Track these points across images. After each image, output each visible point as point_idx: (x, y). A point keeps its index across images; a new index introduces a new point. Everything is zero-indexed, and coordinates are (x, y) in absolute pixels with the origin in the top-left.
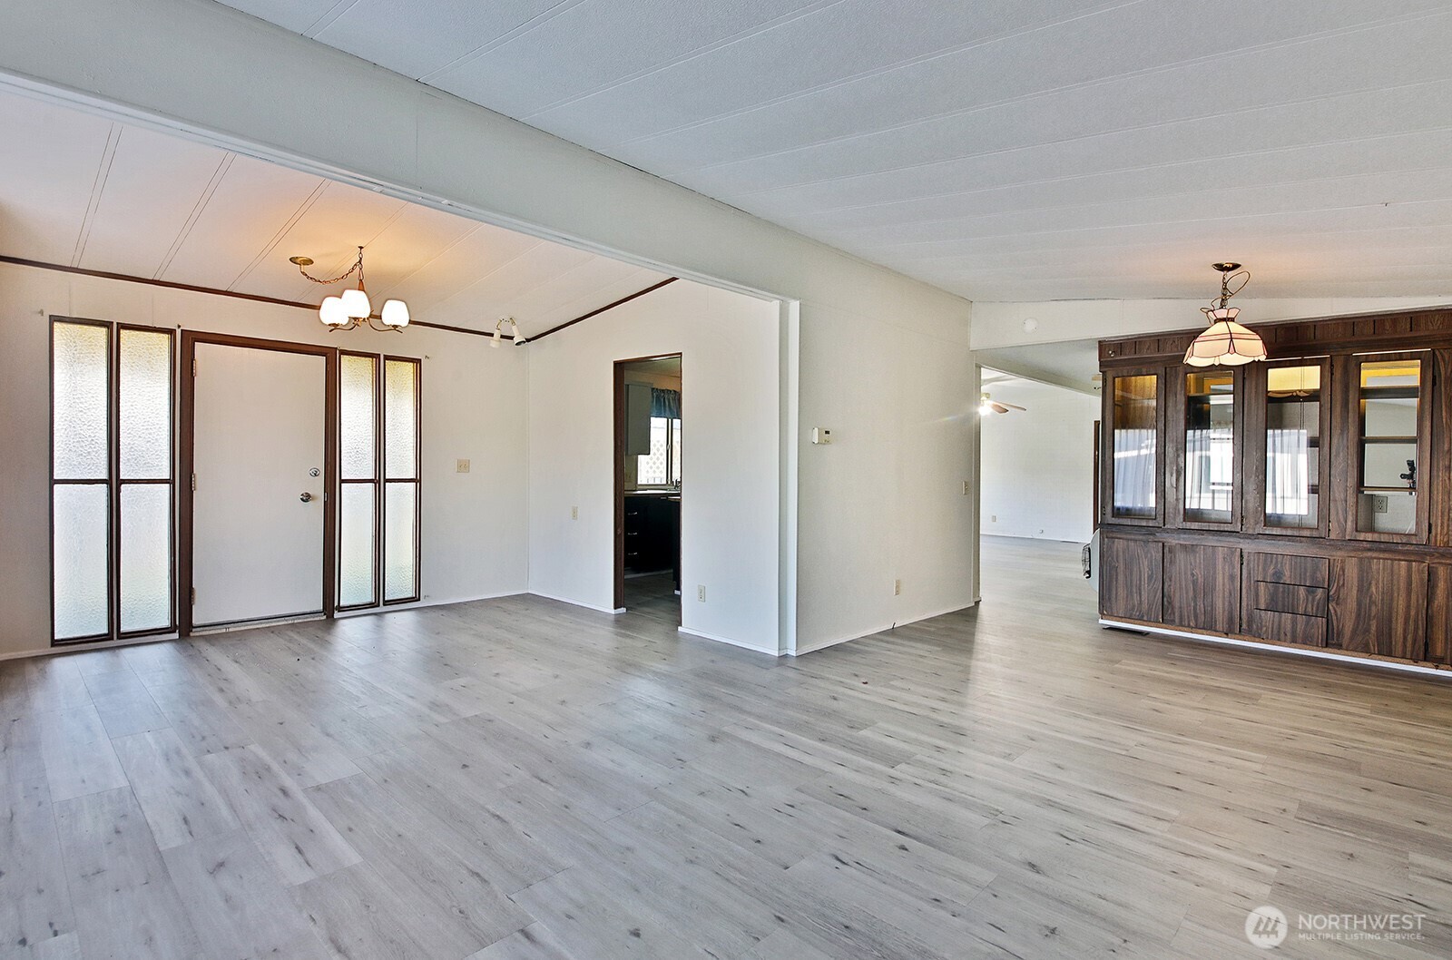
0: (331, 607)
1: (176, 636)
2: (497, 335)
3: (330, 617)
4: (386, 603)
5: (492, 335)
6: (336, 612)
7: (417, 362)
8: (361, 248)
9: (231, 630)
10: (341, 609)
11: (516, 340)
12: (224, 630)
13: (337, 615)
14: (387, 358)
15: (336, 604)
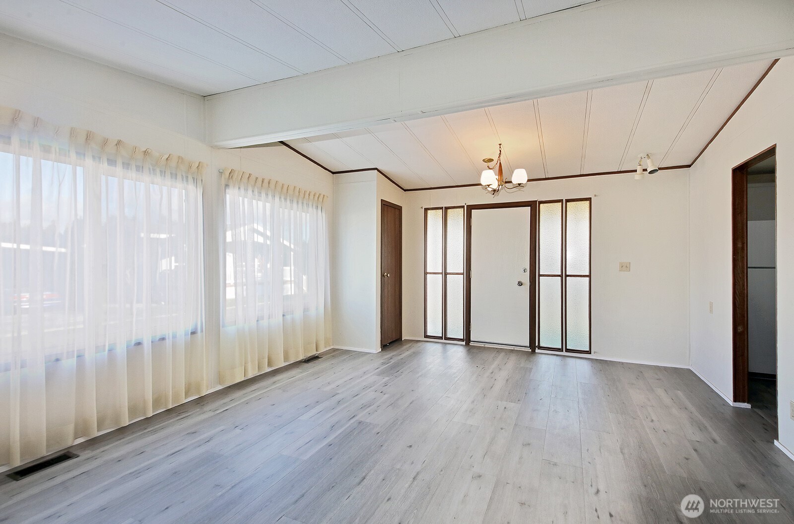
0: (534, 344)
1: (464, 343)
2: (639, 169)
3: (533, 351)
4: (568, 350)
5: (635, 171)
6: (537, 349)
7: (589, 199)
8: (500, 144)
9: (486, 346)
10: (540, 348)
11: (649, 170)
12: (483, 346)
13: (537, 351)
14: (568, 201)
15: (537, 344)
